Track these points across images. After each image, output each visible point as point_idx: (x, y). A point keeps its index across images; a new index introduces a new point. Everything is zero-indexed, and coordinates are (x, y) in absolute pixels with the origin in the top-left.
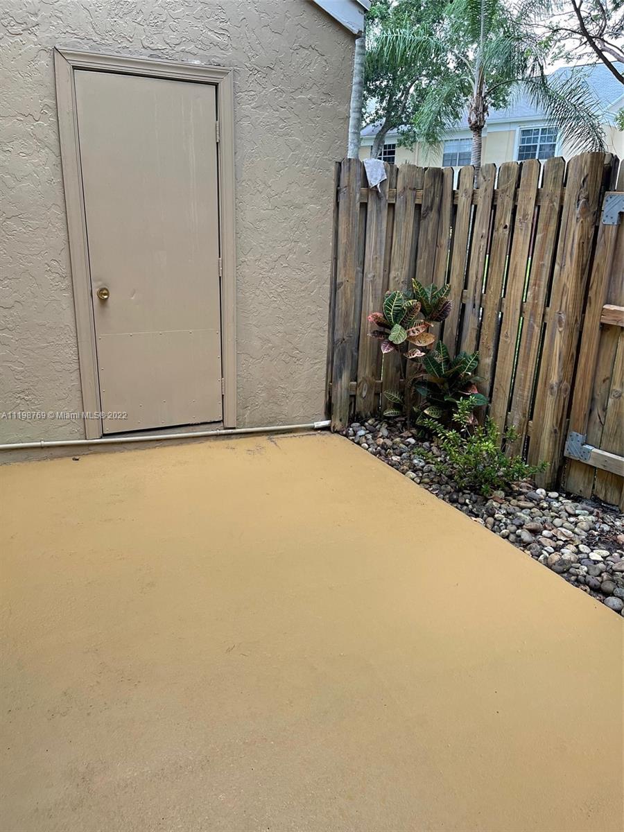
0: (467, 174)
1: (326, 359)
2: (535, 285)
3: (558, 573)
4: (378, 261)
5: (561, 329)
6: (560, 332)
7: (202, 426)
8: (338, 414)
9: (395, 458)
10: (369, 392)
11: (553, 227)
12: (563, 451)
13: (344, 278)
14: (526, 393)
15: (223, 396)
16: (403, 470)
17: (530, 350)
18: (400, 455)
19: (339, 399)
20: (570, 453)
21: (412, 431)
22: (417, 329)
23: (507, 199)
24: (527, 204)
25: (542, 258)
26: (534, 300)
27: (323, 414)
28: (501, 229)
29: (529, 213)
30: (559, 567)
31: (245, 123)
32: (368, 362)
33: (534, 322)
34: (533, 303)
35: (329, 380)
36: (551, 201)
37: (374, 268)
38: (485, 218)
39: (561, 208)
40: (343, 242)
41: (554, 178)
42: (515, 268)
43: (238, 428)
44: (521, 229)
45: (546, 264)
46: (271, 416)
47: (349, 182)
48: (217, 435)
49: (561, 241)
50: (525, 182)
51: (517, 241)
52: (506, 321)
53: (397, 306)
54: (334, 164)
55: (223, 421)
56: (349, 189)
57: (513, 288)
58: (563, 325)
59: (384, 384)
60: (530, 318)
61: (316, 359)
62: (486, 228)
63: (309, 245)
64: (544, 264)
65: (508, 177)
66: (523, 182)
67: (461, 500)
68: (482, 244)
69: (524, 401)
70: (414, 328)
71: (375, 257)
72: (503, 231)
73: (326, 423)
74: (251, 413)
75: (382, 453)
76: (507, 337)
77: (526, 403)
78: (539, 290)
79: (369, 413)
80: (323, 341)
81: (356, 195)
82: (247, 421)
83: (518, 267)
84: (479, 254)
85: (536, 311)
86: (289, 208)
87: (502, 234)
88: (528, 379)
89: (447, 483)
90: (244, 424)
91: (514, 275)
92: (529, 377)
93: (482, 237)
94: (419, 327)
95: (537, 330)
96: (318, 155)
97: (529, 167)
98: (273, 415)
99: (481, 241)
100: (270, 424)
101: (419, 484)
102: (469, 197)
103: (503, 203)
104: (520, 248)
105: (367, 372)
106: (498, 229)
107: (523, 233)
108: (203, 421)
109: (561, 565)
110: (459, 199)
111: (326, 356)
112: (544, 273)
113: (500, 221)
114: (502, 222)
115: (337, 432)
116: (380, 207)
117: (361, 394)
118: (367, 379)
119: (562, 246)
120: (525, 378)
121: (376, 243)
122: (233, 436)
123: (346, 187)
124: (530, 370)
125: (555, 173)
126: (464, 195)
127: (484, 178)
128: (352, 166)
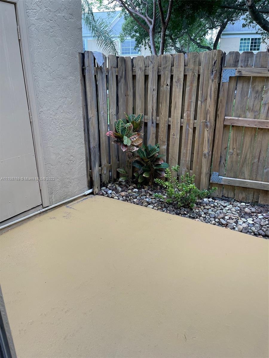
0: (140, 60)
1: (85, 158)
2: (188, 110)
3: (246, 233)
4: (104, 105)
5: (207, 129)
6: (208, 131)
7: (31, 210)
8: (96, 185)
9: (135, 200)
10: (107, 171)
11: (195, 84)
12: (210, 181)
13: (91, 115)
14: (188, 159)
15: (40, 190)
16: (145, 205)
17: (188, 140)
18: (136, 198)
19: (96, 177)
20: (213, 181)
21: (133, 185)
22: (134, 137)
23: (166, 72)
24: (179, 74)
25: (190, 98)
26: (188, 117)
27: (87, 187)
28: (165, 86)
29: (181, 78)
30: (245, 231)
31: (33, 28)
32: (105, 156)
33: (189, 127)
34: (188, 119)
35: (89, 169)
36: (193, 72)
37: (103, 109)
38: (155, 81)
39: (199, 75)
40: (89, 96)
41: (194, 62)
42: (176, 104)
43: (50, 206)
44: (177, 86)
45: (193, 101)
46: (64, 194)
47: (89, 64)
48: (40, 213)
49: (201, 90)
50: (177, 64)
51: (175, 91)
52: (173, 128)
53: (121, 127)
54: (78, 54)
55: (42, 204)
56: (89, 68)
57: (175, 112)
58: (209, 127)
59: (112, 165)
60: (187, 125)
61: (81, 159)
62: (156, 85)
63: (72, 99)
64: (192, 101)
65: (166, 61)
66: (176, 63)
67: (182, 213)
68: (154, 93)
69: (187, 162)
70: (132, 137)
71: (103, 103)
72: (166, 87)
73: (90, 191)
74: (55, 196)
75: (127, 199)
76: (174, 135)
77: (188, 163)
78: (190, 113)
79: (108, 181)
80: (83, 149)
81: (92, 71)
82: (54, 200)
83: (177, 103)
84: (153, 98)
85: (189, 122)
86: (60, 79)
87: (165, 89)
88: (188, 153)
89: (169, 207)
90: (52, 202)
91: (175, 107)
92: (188, 152)
93: (154, 90)
94: (135, 136)
95: (191, 131)
96: (71, 49)
97: (178, 57)
98: (65, 194)
99: (153, 92)
100: (65, 199)
101: (157, 210)
102: (143, 71)
103: (164, 74)
104: (178, 94)
105: (105, 161)
106: (163, 86)
107: (178, 87)
108: (32, 207)
109: (246, 230)
110: (136, 72)
111: (85, 157)
112: (192, 105)
113: (164, 82)
114: (165, 83)
115: (97, 194)
116: (103, 77)
117: (104, 173)
118: (106, 165)
119: (201, 92)
120: (187, 152)
121: (103, 96)
122: (48, 211)
123: (88, 67)
124: (189, 148)
125: (194, 59)
126: (139, 70)
127: (151, 62)
128: (89, 55)
